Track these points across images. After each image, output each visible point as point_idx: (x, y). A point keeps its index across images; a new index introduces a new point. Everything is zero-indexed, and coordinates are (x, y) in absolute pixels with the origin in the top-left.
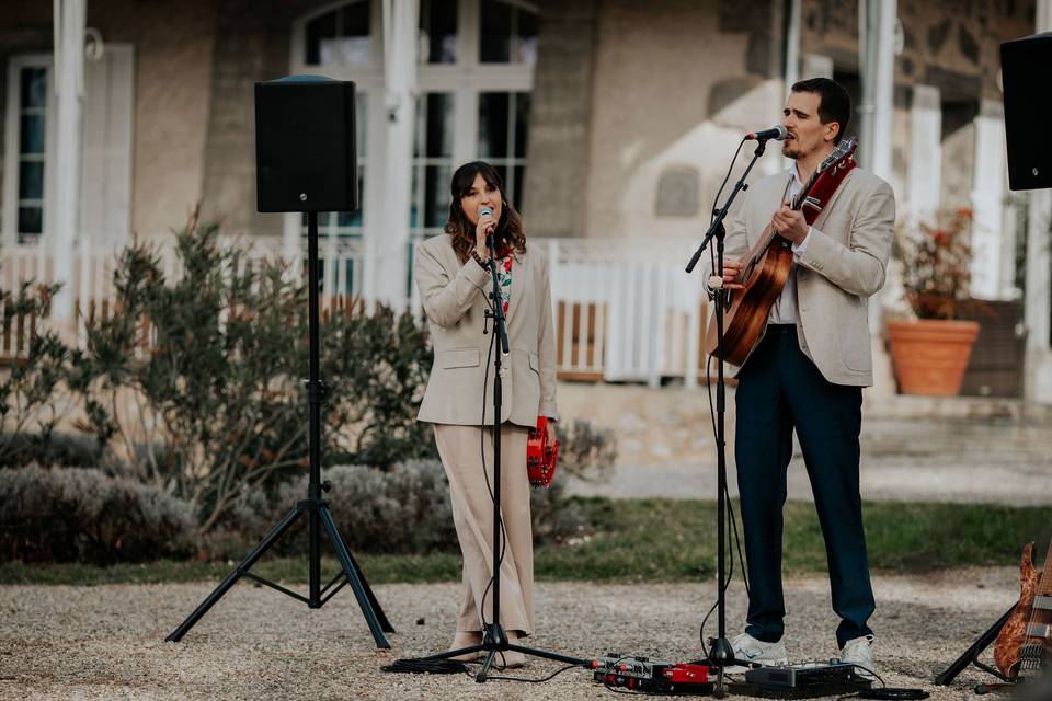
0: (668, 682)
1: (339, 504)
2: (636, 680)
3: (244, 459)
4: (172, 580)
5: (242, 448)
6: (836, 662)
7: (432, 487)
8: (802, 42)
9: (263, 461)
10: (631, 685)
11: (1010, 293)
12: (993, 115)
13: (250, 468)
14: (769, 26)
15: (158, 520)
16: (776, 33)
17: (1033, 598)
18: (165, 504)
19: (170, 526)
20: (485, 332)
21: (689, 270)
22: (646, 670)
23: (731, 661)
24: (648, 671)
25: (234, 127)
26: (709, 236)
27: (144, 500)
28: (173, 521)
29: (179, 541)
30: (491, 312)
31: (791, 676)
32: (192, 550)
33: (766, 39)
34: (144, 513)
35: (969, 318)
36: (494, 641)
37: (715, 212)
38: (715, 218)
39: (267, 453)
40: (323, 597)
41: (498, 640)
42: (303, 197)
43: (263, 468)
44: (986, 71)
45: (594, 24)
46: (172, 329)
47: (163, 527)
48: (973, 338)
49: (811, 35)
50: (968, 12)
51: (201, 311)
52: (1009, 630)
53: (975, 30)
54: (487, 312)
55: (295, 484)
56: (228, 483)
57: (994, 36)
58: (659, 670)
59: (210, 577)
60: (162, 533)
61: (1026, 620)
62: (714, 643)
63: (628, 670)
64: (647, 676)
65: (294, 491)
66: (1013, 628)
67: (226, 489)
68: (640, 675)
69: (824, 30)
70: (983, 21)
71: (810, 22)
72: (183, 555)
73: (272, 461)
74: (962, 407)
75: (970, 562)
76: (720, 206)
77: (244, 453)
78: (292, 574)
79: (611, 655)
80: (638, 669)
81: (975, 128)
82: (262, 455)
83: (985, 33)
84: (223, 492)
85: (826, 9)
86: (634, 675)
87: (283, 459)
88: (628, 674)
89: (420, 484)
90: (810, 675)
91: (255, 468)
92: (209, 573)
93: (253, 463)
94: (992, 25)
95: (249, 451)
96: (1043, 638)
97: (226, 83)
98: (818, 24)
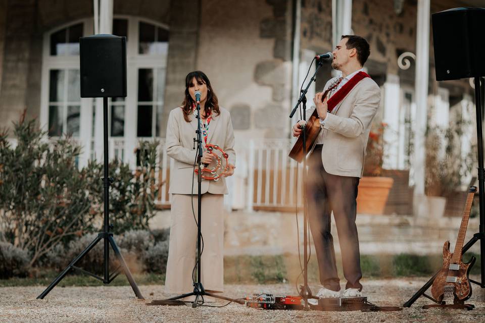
0: (283, 304)
1: (99, 250)
2: (268, 304)
3: (48, 232)
4: (20, 285)
5: (47, 227)
6: (358, 296)
7: (143, 243)
8: (301, 44)
9: (57, 233)
10: (265, 307)
11: (402, 167)
12: (393, 82)
13: (51, 237)
14: (284, 35)
15: (11, 259)
16: (288, 38)
17: (449, 265)
18: (14, 251)
19: (17, 262)
20: (194, 148)
21: (291, 117)
22: (272, 300)
23: (310, 296)
24: (273, 300)
25: (14, 86)
26: (300, 102)
27: (4, 249)
28: (18, 259)
29: (21, 269)
30: (196, 139)
31: (339, 302)
32: (26, 274)
33: (284, 41)
34: (4, 256)
35: (387, 176)
36: (199, 291)
37: (302, 91)
38: (302, 93)
39: (60, 229)
40: (110, 279)
41: (200, 290)
42: (103, 90)
43: (58, 236)
44: (389, 60)
45: (197, 35)
46: (14, 169)
47: (14, 262)
48: (390, 186)
49: (305, 40)
50: (381, 30)
51: (28, 160)
52: (438, 280)
53: (384, 39)
54: (194, 139)
55: (77, 241)
56: (41, 244)
57: (394, 43)
58: (278, 299)
59: (38, 284)
60: (13, 265)
61: (446, 275)
62: (302, 289)
63: (264, 300)
64: (273, 302)
65: (76, 244)
66: (440, 279)
67: (40, 247)
68: (269, 302)
69: (311, 38)
70: (388, 35)
71: (304, 33)
72: (23, 275)
73: (62, 233)
74: (385, 220)
75: (403, 275)
76: (304, 88)
77: (48, 229)
78: (78, 282)
79: (255, 295)
80: (268, 300)
81: (384, 88)
82: (57, 230)
83: (388, 41)
84: (38, 249)
85: (312, 27)
86: (266, 302)
87: (67, 232)
88: (263, 302)
89: (137, 241)
90: (348, 301)
91: (54, 236)
92: (38, 282)
93: (53, 234)
94: (392, 37)
95: (50, 229)
96: (454, 283)
97: (10, 65)
98: (308, 34)
